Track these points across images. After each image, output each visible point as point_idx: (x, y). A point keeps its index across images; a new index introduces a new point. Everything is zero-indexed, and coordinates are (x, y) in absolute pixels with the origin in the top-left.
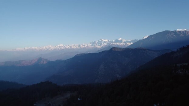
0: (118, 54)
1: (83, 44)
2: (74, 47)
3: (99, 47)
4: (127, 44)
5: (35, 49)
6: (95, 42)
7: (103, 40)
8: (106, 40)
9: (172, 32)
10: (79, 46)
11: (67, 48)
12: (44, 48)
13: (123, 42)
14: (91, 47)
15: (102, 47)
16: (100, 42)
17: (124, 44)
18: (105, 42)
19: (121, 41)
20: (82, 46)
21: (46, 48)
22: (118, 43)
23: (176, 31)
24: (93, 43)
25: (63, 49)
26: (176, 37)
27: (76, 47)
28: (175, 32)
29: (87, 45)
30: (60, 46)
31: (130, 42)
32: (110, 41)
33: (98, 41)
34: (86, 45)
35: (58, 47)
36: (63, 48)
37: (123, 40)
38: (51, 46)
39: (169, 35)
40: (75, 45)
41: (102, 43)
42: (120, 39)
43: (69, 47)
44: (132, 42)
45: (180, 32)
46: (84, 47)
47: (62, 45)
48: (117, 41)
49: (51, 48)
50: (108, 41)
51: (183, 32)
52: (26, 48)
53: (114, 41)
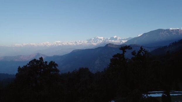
0: (114, 50)
1: (80, 41)
2: (71, 44)
3: (95, 44)
4: (122, 41)
5: (33, 45)
6: (91, 39)
7: (99, 37)
8: (101, 38)
9: (165, 30)
10: (76, 42)
11: (64, 44)
12: (42, 44)
13: (118, 40)
14: (88, 44)
15: (98, 44)
16: (96, 39)
17: (119, 41)
18: (101, 39)
19: (116, 39)
20: (78, 43)
21: (44, 44)
22: (113, 41)
23: (169, 29)
24: (89, 40)
25: (60, 46)
26: (169, 35)
27: (72, 44)
28: (168, 31)
29: (84, 42)
30: (57, 43)
31: (124, 40)
32: (105, 38)
33: (94, 38)
34: (82, 42)
35: (56, 44)
36: (60, 44)
37: (118, 38)
38: (48, 43)
39: (162, 33)
40: (72, 42)
41: (97, 41)
42: (115, 37)
43: (66, 44)
44: (126, 39)
45: (173, 30)
46: (80, 43)
47: (60, 42)
48: (112, 38)
49: (49, 44)
50: (104, 38)
51: (176, 30)
52: (24, 44)
53: (109, 38)
